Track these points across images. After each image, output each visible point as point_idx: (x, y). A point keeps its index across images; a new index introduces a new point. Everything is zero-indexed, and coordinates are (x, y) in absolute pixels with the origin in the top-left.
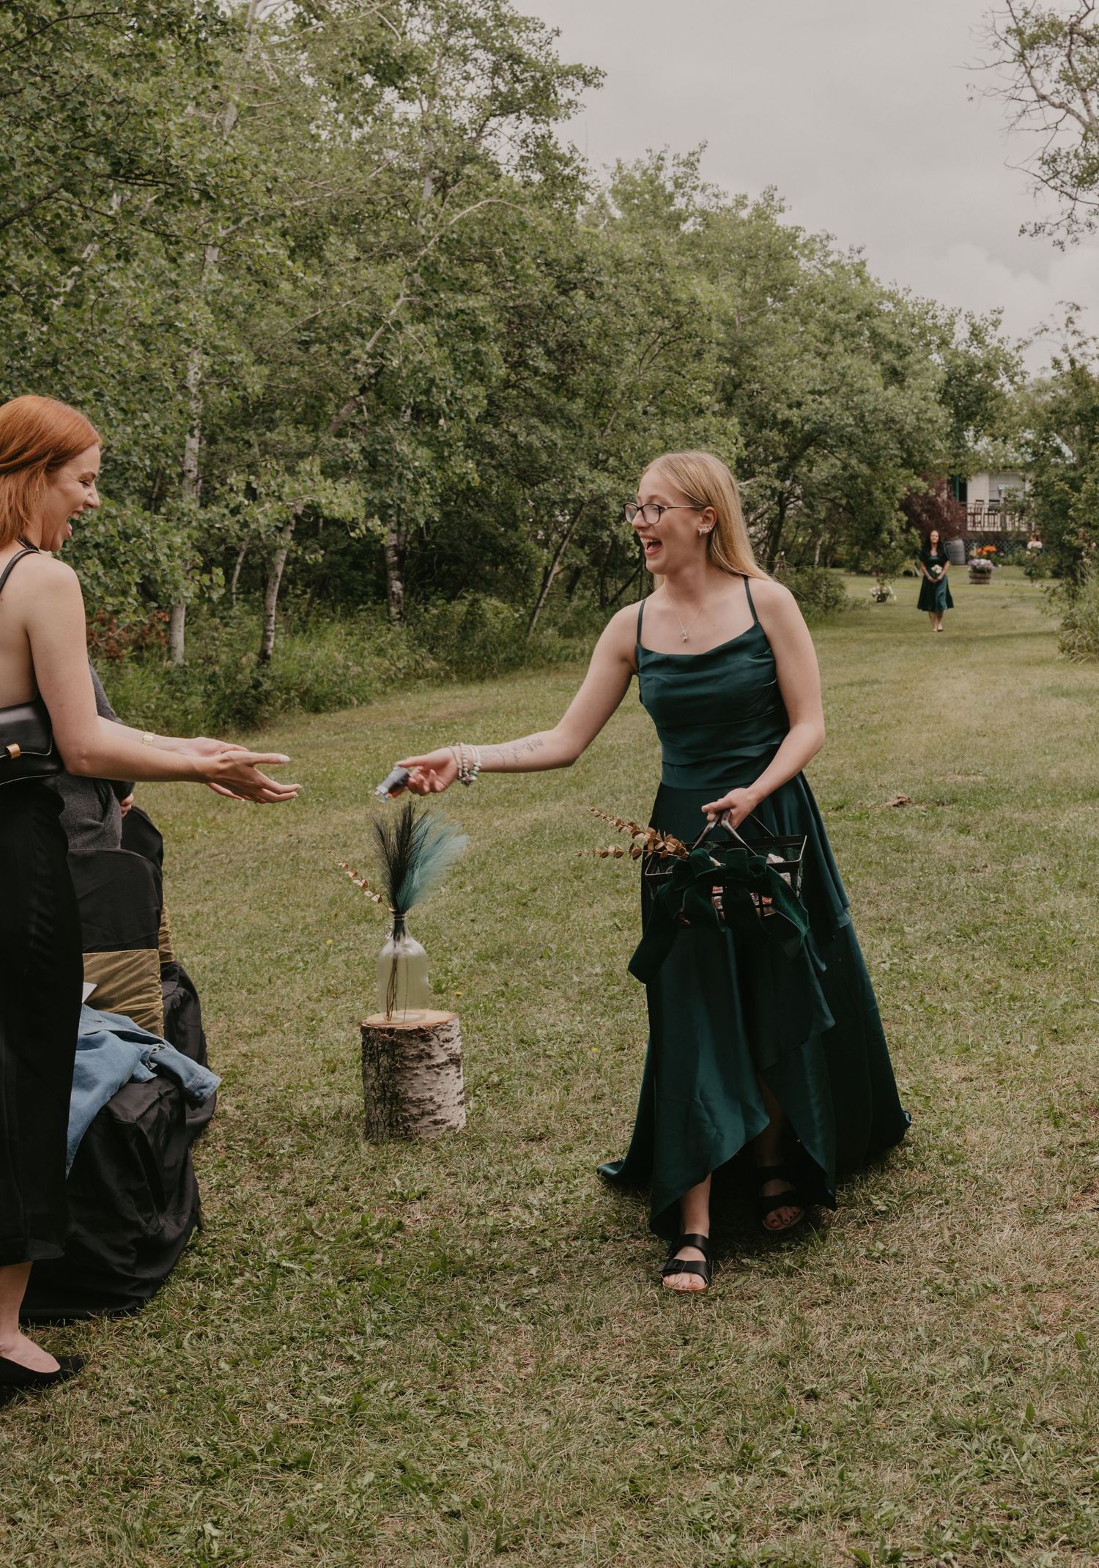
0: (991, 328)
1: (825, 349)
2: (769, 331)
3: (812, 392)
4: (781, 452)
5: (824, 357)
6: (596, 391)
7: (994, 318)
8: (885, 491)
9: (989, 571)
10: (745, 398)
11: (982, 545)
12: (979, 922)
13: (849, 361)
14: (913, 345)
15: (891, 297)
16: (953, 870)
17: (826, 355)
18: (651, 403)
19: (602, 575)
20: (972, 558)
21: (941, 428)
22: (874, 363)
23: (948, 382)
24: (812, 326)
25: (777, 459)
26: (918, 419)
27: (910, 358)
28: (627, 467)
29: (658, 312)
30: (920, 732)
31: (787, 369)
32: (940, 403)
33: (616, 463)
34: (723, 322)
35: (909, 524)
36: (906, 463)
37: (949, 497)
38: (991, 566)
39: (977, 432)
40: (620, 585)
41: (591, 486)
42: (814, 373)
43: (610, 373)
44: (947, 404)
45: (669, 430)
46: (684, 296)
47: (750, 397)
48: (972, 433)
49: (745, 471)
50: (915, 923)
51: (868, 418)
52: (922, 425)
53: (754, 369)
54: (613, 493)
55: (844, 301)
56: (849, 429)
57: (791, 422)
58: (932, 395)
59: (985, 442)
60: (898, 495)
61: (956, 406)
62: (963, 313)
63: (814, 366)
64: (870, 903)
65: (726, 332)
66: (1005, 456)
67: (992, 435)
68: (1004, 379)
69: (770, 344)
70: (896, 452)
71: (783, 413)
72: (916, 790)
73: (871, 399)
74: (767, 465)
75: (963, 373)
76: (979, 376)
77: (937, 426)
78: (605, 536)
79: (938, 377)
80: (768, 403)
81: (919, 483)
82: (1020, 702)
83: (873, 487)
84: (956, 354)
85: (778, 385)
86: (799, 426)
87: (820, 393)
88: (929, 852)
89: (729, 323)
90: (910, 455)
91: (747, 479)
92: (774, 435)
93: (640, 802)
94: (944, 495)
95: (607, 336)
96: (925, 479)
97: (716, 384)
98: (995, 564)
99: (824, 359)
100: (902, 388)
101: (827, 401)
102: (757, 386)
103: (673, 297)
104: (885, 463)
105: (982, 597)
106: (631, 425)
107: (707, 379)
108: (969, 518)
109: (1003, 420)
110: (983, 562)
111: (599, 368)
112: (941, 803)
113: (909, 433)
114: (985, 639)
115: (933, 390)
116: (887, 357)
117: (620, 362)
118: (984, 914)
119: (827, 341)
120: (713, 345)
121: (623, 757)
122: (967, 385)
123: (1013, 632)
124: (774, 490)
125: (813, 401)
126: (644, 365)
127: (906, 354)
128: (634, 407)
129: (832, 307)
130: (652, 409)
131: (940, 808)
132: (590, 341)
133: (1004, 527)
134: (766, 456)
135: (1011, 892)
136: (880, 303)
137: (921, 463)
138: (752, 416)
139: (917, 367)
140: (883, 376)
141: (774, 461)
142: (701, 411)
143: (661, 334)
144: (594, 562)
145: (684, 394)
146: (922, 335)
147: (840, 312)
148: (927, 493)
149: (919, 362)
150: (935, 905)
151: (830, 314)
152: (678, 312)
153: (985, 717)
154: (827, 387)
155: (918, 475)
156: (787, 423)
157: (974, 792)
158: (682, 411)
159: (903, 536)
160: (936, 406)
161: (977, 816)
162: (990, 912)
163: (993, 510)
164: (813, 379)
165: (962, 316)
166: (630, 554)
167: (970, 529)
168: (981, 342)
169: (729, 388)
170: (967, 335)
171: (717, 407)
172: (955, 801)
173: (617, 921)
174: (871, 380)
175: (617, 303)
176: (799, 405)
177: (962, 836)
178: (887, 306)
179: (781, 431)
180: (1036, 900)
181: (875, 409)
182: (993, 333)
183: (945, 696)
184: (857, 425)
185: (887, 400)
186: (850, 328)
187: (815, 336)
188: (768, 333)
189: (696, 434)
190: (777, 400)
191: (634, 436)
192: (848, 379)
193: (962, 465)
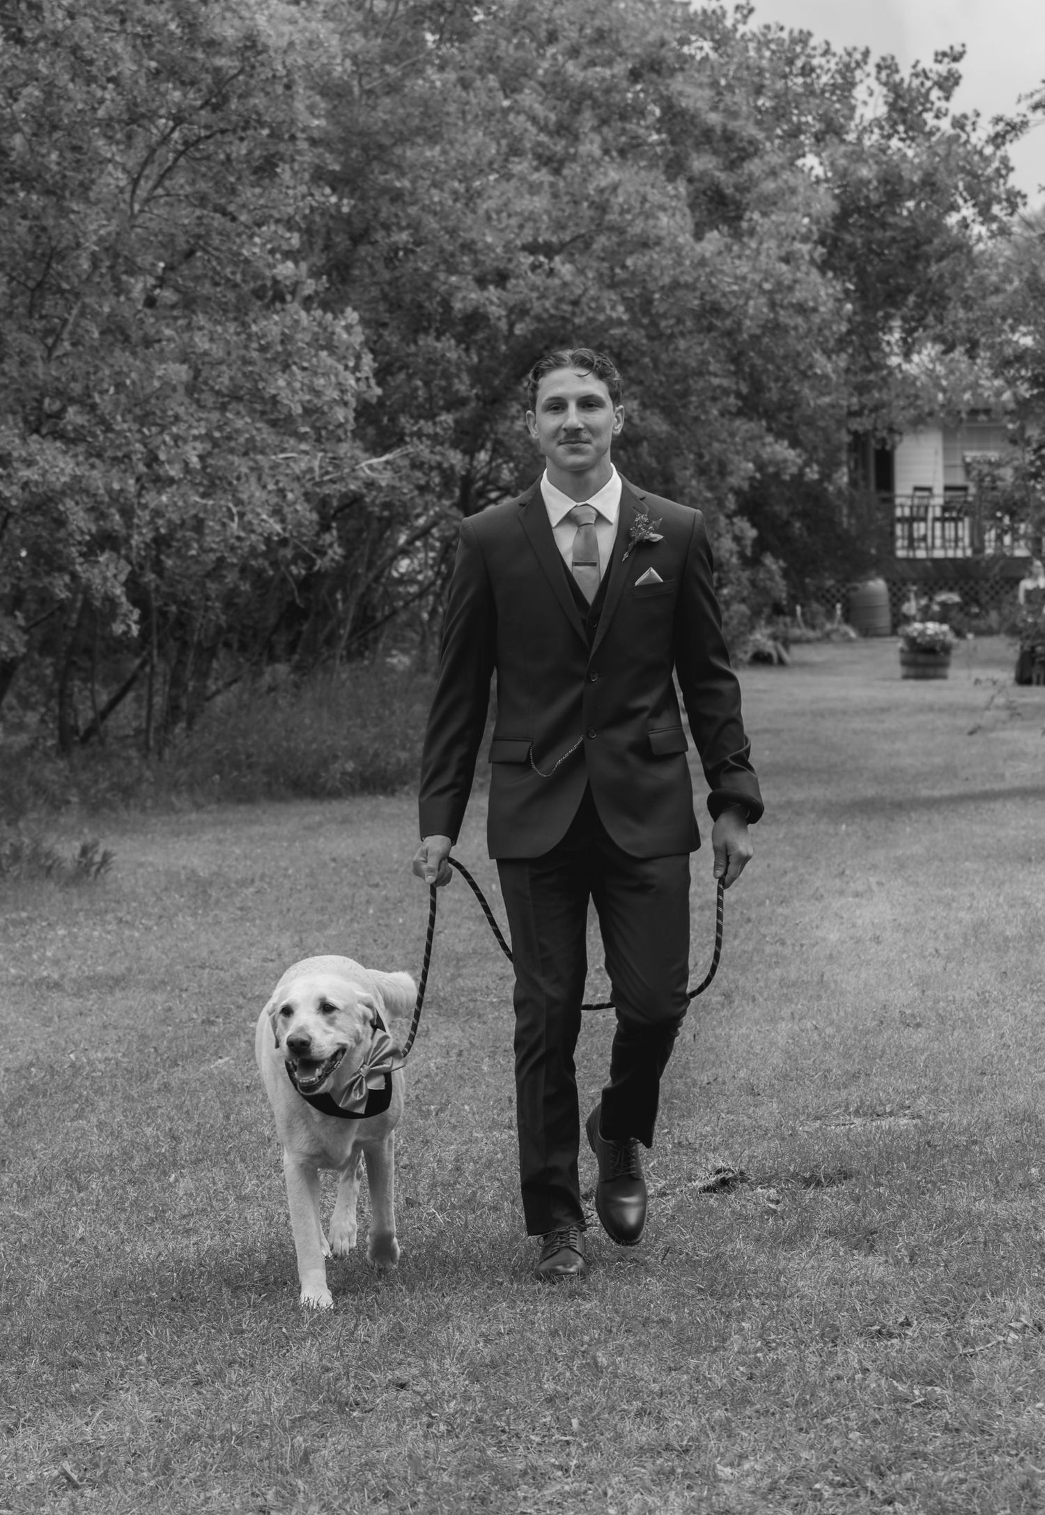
0: (935, 94)
1: (559, 147)
2: (428, 108)
3: (532, 248)
4: (462, 386)
5: (554, 163)
6: (32, 256)
7: (943, 69)
8: (702, 471)
9: (947, 649)
10: (379, 266)
11: (929, 590)
12: (884, 1450)
13: (614, 175)
14: (761, 136)
15: (709, 24)
16: (832, 1335)
17: (562, 163)
18: (162, 282)
19: (63, 675)
20: (908, 619)
21: (825, 324)
22: (671, 179)
23: (841, 220)
24: (529, 97)
25: (456, 403)
26: (773, 305)
27: (754, 166)
28: (109, 429)
29: (171, 71)
30: (773, 1020)
31: (471, 197)
32: (823, 267)
33: (81, 420)
34: (324, 93)
35: (761, 545)
36: (750, 407)
37: (853, 483)
38: (951, 638)
39: (909, 332)
40: (104, 698)
41: (25, 473)
42: (539, 203)
43: (63, 212)
44: (840, 272)
45: (202, 343)
46: (230, 33)
47: (390, 260)
48: (897, 335)
49: (382, 431)
50: (742, 1457)
51: (659, 307)
52: (784, 317)
53: (397, 197)
54: (76, 487)
55: (600, 37)
56: (616, 331)
57: (485, 317)
58: (805, 248)
59: (925, 357)
60: (733, 481)
61: (861, 274)
62: (874, 59)
63: (534, 189)
64: (640, 1413)
65: (330, 115)
66: (975, 386)
67: (938, 339)
68: (968, 211)
69: (433, 139)
70: (725, 382)
71: (468, 296)
72: (759, 1151)
73: (667, 261)
74: (432, 416)
75: (874, 197)
76: (911, 204)
77: (816, 319)
78: (60, 588)
79: (816, 208)
80: (431, 275)
81: (782, 451)
82: (1003, 945)
83: (676, 462)
84: (858, 155)
85: (452, 232)
86: (503, 325)
87: (549, 250)
88: (782, 1295)
89: (334, 92)
90: (758, 387)
91: (387, 449)
92: (448, 348)
93: (132, 1193)
94: (843, 477)
95: (55, 128)
96: (794, 444)
97: (308, 232)
98: (959, 634)
99: (557, 172)
100: (737, 235)
101: (566, 270)
102: (404, 236)
103: (204, 34)
104: (702, 405)
105: (931, 708)
106: (116, 331)
107: (290, 224)
108: (899, 529)
109: (967, 303)
110: (932, 627)
111: (36, 200)
112: (812, 1181)
113: (755, 338)
114: (932, 804)
115: (805, 239)
116: (701, 163)
117: (85, 187)
118: (898, 1434)
119: (563, 129)
120: (303, 145)
121: (100, 1092)
122: (884, 226)
123: (997, 786)
124: (448, 475)
125: (534, 267)
126: (142, 193)
127: (745, 156)
128: (120, 289)
129: (574, 52)
130: (167, 295)
131: (810, 1193)
132: (18, 140)
133: (978, 548)
134: (430, 399)
135: (963, 1379)
136: (684, 41)
137: (781, 406)
138: (394, 305)
139: (769, 186)
140: (692, 206)
141: (448, 408)
142: (279, 297)
143: (178, 120)
144: (46, 647)
145: (237, 259)
146: (779, 113)
147: (592, 63)
148: (801, 474)
149: (773, 173)
150: (790, 1415)
151: (571, 67)
152: (217, 70)
153: (923, 983)
154: (567, 237)
155: (779, 435)
156: (475, 319)
157: (889, 1155)
158: (231, 296)
159: (746, 575)
160: (815, 275)
161: (892, 1210)
162: (912, 1426)
163: (953, 511)
164: (532, 217)
165: (871, 68)
166: (118, 628)
167: (901, 553)
168: (915, 129)
169: (341, 241)
170: (882, 110)
171: (310, 287)
172: (846, 1175)
173: (67, 1466)
174: (664, 219)
175: (75, 50)
176: (501, 278)
177: (858, 1256)
178: (701, 48)
179: (460, 339)
180: (1017, 1398)
181: (676, 285)
182: (942, 104)
183: (833, 937)
184: (635, 323)
185: (703, 262)
186: (616, 97)
187: (534, 120)
188: (426, 115)
189: (263, 349)
190: (452, 270)
191: (121, 357)
192: (612, 217)
193: (876, 408)
